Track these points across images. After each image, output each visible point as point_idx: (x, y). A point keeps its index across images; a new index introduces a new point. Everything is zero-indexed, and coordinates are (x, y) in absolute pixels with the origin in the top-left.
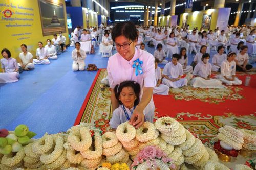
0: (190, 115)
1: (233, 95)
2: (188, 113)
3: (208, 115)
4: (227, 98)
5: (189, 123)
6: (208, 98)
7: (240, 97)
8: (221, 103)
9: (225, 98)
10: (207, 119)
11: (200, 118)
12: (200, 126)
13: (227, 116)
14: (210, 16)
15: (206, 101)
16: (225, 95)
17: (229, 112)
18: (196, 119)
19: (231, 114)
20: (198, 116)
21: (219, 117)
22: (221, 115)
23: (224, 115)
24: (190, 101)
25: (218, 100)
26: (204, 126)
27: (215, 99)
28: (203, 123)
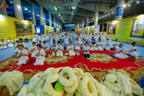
0: (97, 69)
1: (114, 59)
2: (96, 68)
3: (105, 69)
4: (112, 61)
5: (97, 73)
6: (104, 61)
7: (117, 60)
8: (109, 63)
9: (110, 61)
10: (104, 71)
11: (101, 70)
12: (101, 74)
13: (112, 69)
14: (93, 28)
15: (103, 62)
16: (110, 59)
17: (113, 67)
18: (99, 71)
19: (114, 68)
20: (100, 70)
21: (109, 70)
22: (110, 69)
23: (111, 69)
24: (96, 62)
25: (108, 62)
26: (103, 74)
27: (107, 61)
28: (103, 73)
